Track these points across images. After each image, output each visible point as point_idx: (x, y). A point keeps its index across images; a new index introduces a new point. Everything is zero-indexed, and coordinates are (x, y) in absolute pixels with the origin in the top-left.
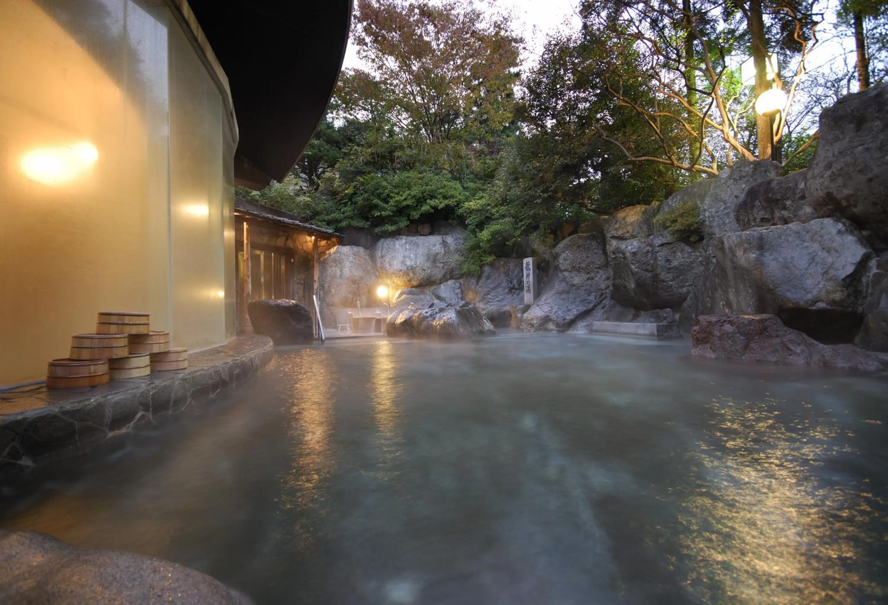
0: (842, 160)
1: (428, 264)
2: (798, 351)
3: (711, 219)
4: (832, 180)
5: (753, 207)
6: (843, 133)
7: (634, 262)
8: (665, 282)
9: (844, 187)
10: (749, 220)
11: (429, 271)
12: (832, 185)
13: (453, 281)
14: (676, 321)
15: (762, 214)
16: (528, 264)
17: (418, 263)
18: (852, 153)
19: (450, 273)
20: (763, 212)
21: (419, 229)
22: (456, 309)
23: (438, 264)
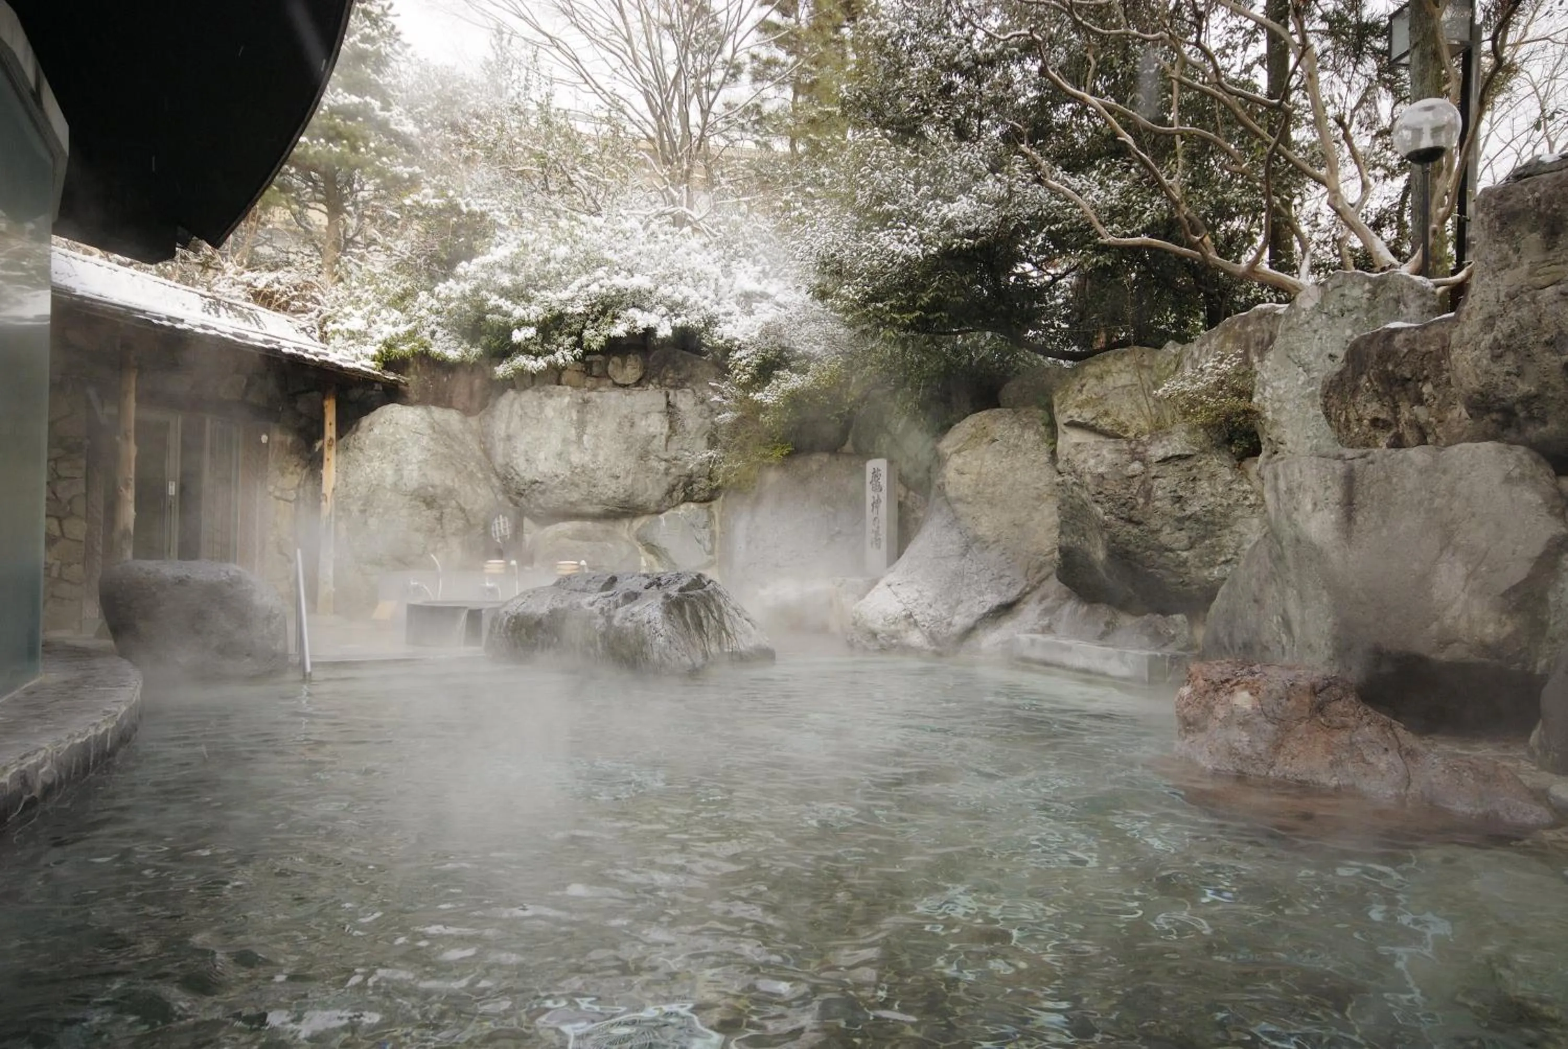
0: (1513, 314)
1: (629, 462)
2: (1382, 766)
3: (1277, 405)
4: (1496, 358)
5: (1355, 390)
6: (1517, 250)
7: (1101, 498)
8: (1172, 550)
9: (1518, 375)
10: (1347, 419)
11: (629, 480)
12: (1496, 369)
13: (692, 506)
14: (1197, 647)
15: (1373, 409)
16: (876, 474)
17: (601, 459)
18: (1534, 300)
19: (686, 485)
20: (1375, 405)
21: (611, 367)
22: (667, 596)
23: (655, 464)
